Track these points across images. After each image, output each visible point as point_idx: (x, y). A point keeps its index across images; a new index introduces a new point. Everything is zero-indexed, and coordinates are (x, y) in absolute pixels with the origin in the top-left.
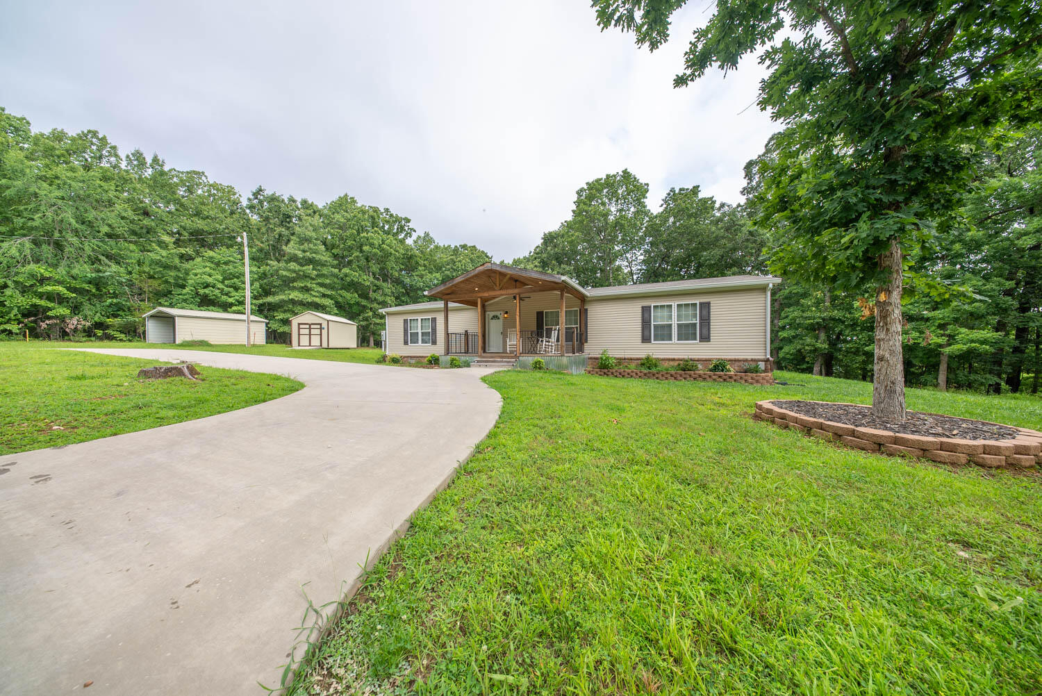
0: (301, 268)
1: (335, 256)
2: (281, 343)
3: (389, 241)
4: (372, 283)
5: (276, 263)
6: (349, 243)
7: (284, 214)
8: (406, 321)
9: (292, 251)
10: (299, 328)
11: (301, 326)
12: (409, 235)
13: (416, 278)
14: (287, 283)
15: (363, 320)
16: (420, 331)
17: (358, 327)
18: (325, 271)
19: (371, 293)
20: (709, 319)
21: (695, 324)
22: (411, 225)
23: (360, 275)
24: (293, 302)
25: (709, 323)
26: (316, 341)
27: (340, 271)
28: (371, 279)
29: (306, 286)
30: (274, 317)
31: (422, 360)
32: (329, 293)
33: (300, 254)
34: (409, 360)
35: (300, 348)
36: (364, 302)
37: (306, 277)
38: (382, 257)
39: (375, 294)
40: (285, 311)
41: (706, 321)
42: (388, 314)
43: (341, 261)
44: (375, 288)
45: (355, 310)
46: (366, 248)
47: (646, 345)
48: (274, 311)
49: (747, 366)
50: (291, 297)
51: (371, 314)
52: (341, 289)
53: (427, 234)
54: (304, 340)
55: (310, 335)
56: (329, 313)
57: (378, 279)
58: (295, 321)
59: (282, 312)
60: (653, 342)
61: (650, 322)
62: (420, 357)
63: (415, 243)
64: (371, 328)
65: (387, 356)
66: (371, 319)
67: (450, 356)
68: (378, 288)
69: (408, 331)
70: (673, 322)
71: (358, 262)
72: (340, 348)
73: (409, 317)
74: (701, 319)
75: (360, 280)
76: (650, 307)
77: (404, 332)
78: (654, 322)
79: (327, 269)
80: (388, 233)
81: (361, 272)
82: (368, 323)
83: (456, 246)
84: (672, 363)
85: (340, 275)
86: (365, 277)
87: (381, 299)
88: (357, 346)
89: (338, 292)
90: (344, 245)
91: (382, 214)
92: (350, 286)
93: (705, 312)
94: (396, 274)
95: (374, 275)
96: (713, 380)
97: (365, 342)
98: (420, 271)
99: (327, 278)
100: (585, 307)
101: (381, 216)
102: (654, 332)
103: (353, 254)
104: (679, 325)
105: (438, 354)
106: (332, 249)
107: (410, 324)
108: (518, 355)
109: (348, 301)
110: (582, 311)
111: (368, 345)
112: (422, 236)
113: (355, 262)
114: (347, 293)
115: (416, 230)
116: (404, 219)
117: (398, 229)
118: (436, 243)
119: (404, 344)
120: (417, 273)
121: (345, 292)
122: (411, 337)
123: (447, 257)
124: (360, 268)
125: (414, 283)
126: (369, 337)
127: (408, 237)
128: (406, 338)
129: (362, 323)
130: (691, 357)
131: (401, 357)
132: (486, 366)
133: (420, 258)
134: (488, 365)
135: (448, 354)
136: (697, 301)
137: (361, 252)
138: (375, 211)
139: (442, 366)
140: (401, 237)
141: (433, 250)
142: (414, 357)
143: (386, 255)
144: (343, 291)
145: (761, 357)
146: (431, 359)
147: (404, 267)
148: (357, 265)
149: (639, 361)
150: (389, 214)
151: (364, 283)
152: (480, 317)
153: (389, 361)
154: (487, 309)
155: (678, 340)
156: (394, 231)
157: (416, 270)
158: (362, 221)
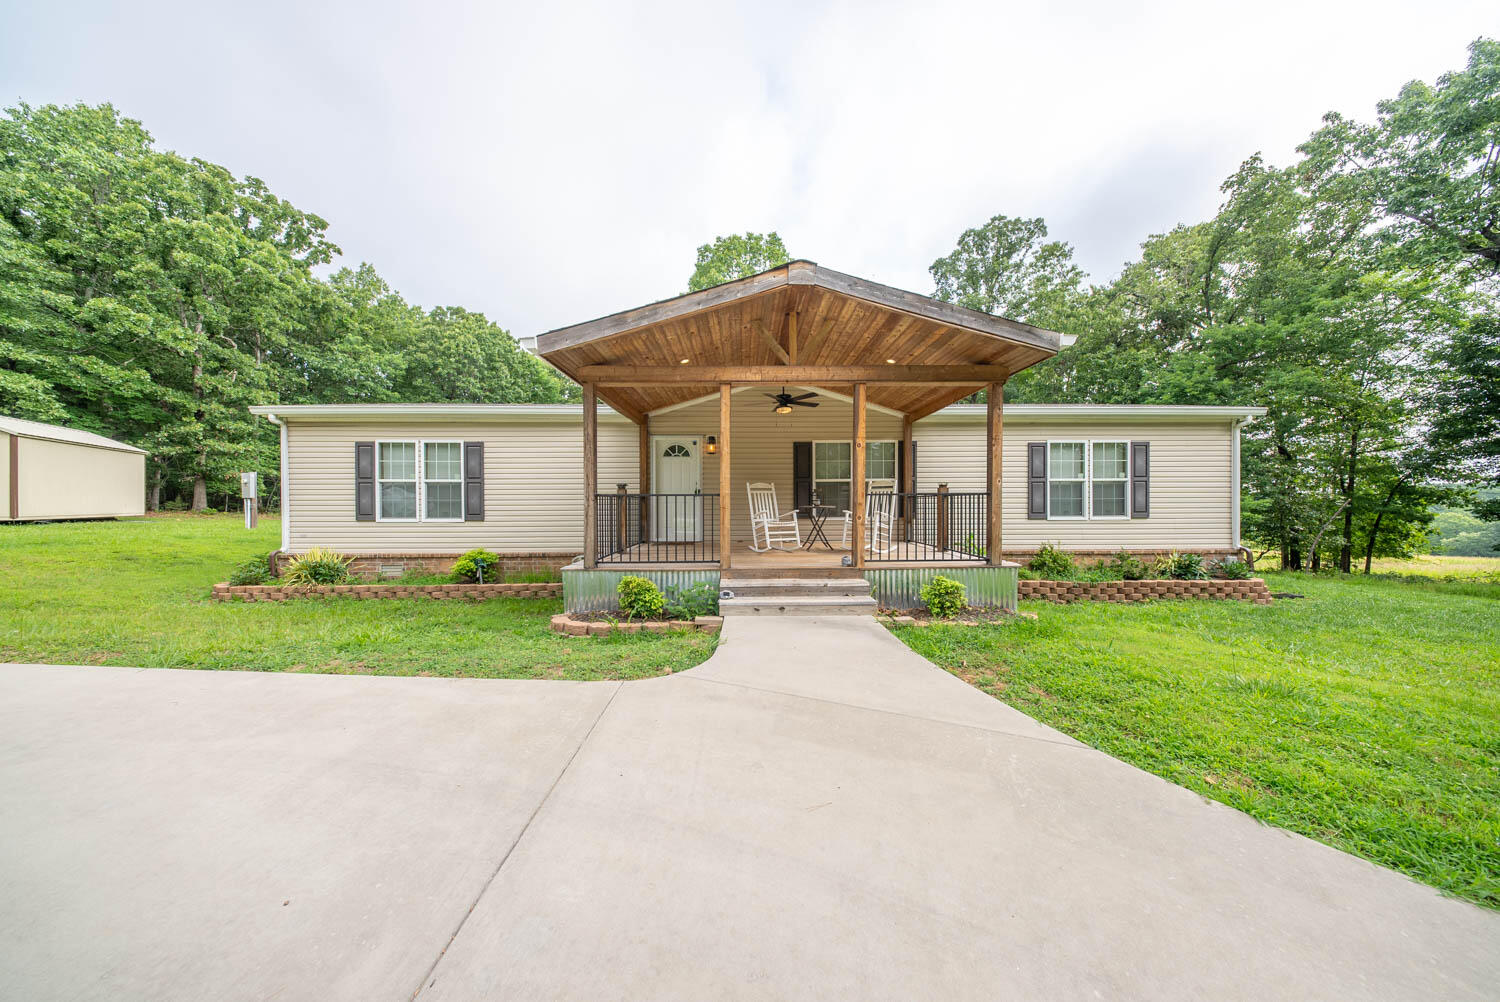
1: (59, 260)
4: (202, 349)
6: (119, 233)
8: (363, 450)
12: (323, 254)
13: (340, 356)
15: (172, 440)
16: (420, 480)
17: (150, 461)
19: (199, 374)
20: (1147, 474)
21: (1122, 485)
22: (329, 236)
23: (157, 323)
25: (1147, 482)
27: (78, 303)
28: (202, 337)
31: (432, 566)
32: (31, 357)
34: (380, 568)
36: (172, 396)
38: (239, 289)
39: (213, 380)
41: (1142, 479)
42: (289, 423)
43: (88, 275)
44: (214, 364)
45: (140, 412)
46: (183, 257)
47: (1037, 524)
49: (1220, 563)
51: (199, 427)
52: (83, 353)
53: (367, 270)
56: (33, 416)
57: (223, 343)
60: (1049, 518)
61: (1045, 476)
62: (424, 558)
63: (336, 282)
64: (199, 464)
65: (286, 559)
66: (198, 441)
67: (610, 571)
68: (225, 364)
69: (372, 477)
70: (1086, 479)
71: (153, 288)
72: (72, 521)
73: (378, 438)
74: (1134, 475)
75: (160, 337)
76: (1044, 446)
77: (358, 485)
78: (1051, 477)
79: (20, 288)
80: (260, 236)
81: (161, 315)
82: (186, 450)
83: (438, 307)
84: (1087, 561)
85: (78, 313)
86: (179, 331)
87: (235, 393)
88: (149, 509)
89: (72, 359)
90: (98, 236)
91: (241, 188)
92: (119, 348)
93: (1140, 462)
94: (284, 340)
95: (211, 330)
96: (1194, 595)
97: (179, 498)
98: (351, 344)
99: (22, 313)
100: (914, 439)
101: (236, 192)
102: (1051, 496)
103: (132, 263)
104: (1096, 486)
105: (493, 550)
106: (46, 237)
107: (382, 457)
108: (859, 566)
109: (113, 389)
110: (908, 446)
111: (188, 504)
112: (356, 269)
113: (141, 288)
114: (107, 366)
115: (340, 253)
116: (309, 218)
117: (288, 236)
118: (392, 292)
119: (358, 520)
120: (341, 347)
121: (101, 362)
122: (383, 494)
123: (418, 327)
124: (161, 305)
125: (334, 367)
126: (192, 485)
127: (316, 262)
128: (365, 501)
129: (165, 449)
130: (1125, 547)
131: (346, 559)
132: (782, 609)
133: (352, 315)
134: (789, 605)
135: (597, 563)
136: (1127, 438)
137: (165, 266)
138: (217, 175)
139: (581, 608)
140: (300, 256)
141: (385, 305)
142: (401, 558)
143: (256, 288)
144: (94, 358)
145: (1227, 547)
146: (472, 565)
147: (304, 328)
148: (149, 296)
149: (1027, 558)
150: (262, 193)
151: (173, 345)
152: (638, 449)
153: (299, 577)
154: (652, 429)
155: (1094, 514)
156: (277, 238)
157: (337, 340)
158: (170, 188)
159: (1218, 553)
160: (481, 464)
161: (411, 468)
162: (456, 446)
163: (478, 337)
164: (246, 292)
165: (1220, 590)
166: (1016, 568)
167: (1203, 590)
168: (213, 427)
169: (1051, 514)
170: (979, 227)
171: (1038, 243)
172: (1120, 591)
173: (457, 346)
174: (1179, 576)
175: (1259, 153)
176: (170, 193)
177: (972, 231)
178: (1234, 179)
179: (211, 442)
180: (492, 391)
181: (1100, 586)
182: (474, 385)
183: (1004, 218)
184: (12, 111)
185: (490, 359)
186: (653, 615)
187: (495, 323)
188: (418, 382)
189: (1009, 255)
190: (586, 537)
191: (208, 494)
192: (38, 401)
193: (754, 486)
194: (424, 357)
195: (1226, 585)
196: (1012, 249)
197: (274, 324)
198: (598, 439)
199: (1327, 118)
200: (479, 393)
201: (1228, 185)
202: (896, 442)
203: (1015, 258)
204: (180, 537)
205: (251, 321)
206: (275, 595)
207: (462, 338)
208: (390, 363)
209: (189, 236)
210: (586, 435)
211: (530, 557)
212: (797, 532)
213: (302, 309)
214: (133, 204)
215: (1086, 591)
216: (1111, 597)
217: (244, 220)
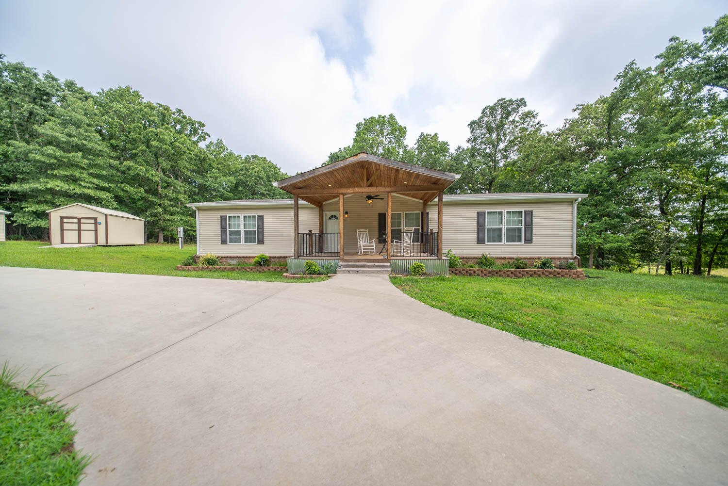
0: (64, 154)
1: (114, 148)
2: (35, 239)
3: (182, 139)
4: (161, 179)
5: (24, 144)
6: (133, 135)
7: (37, 89)
8: (223, 219)
9: (50, 132)
10: (62, 223)
11: (65, 220)
12: (203, 138)
13: (210, 179)
14: (43, 170)
15: (151, 216)
16: (242, 229)
17: (145, 222)
18: (100, 161)
19: (160, 189)
20: (532, 225)
21: (520, 229)
22: (206, 130)
23: (147, 170)
24: (52, 191)
25: (532, 228)
26: (88, 237)
27: (121, 163)
28: (161, 175)
29: (72, 176)
30: (22, 208)
31: (246, 260)
32: (106, 185)
33: (63, 138)
34: (229, 261)
35: (63, 246)
36: (151, 198)
37: (73, 165)
38: (174, 154)
39: (165, 191)
40: (39, 203)
41: (529, 226)
42: (199, 209)
43: (122, 152)
44: (165, 185)
45: (140, 204)
46: (154, 143)
47: (481, 246)
48: (21, 201)
49: (564, 262)
50: (49, 186)
51: (160, 210)
52: (122, 183)
53: (220, 142)
54: (71, 237)
55: (79, 230)
56: (107, 207)
57: (168, 176)
58: (55, 215)
59: (34, 203)
60: (486, 243)
61: (484, 225)
62: (244, 257)
63: (208, 148)
64: (160, 224)
65: (199, 257)
66: (160, 215)
67: (303, 259)
68: (169, 185)
69: (226, 228)
70: (503, 226)
71: (145, 156)
72: (123, 246)
73: (228, 214)
74: (525, 225)
75: (147, 175)
76: (484, 213)
77: (221, 231)
78: (487, 226)
79: (103, 159)
80: (180, 132)
81: (148, 167)
82: (156, 219)
83: (247, 156)
84: (503, 261)
85: (120, 167)
86: (153, 172)
87: (173, 196)
88: (145, 242)
89: (119, 185)
90: (126, 137)
91: (174, 113)
92: (133, 180)
93: (528, 219)
94: (189, 173)
95: (164, 171)
96: (546, 276)
97: (153, 238)
98: (214, 173)
99: (103, 169)
100: (427, 211)
101: (172, 115)
102: (487, 234)
103: (138, 147)
104: (508, 229)
105: (267, 255)
106: (110, 139)
107: (229, 221)
108: (389, 258)
109: (131, 196)
110: (424, 214)
111: (157, 241)
112: (215, 142)
113: (141, 156)
114: (130, 187)
115: (210, 136)
116: (198, 123)
117: (191, 131)
118: (229, 151)
119: (222, 244)
120: (210, 175)
121: (128, 186)
122: (230, 235)
123: (239, 165)
124: (147, 163)
125: (208, 184)
126: (158, 233)
127: (201, 141)
128: (224, 237)
129: (149, 219)
130: (519, 256)
131: (218, 257)
132: (358, 272)
133: (214, 161)
134: (360, 270)
135: (298, 257)
136: (523, 209)
137: (148, 147)
138: (165, 109)
139: (293, 272)
140: (195, 139)
141: (226, 156)
142: (236, 257)
143: (179, 153)
144: (126, 184)
145: (570, 256)
146: (260, 260)
147: (196, 168)
148: (143, 159)
149: (476, 260)
150: (181, 115)
151: (152, 178)
152: (318, 217)
153: (203, 263)
154: (324, 209)
155: (507, 242)
156: (186, 132)
157: (209, 172)
158: (150, 116)
159: (564, 258)
160: (263, 223)
161: (239, 225)
162: (254, 217)
163: (263, 168)
164: (176, 155)
165: (558, 274)
166: (448, 259)
167: (550, 273)
168: (165, 210)
169: (488, 242)
170: (492, 104)
171: (523, 110)
172: (512, 273)
173: (255, 172)
174: (541, 268)
175: (634, 60)
176: (150, 118)
177: (488, 107)
178: (622, 74)
179: (165, 215)
180: (270, 191)
181: (503, 271)
182: (262, 189)
183: (504, 99)
184: (98, 93)
185: (268, 177)
186: (315, 273)
187: (270, 161)
188: (240, 188)
189: (507, 118)
190: (295, 248)
191: (164, 236)
192: (109, 201)
193: (359, 230)
194: (242, 177)
195: (562, 272)
196: (509, 114)
197: (186, 167)
198: (299, 213)
199: (671, 40)
200: (265, 192)
201: (619, 77)
202: (420, 212)
203: (511, 119)
204: (161, 251)
205: (178, 166)
206: (196, 269)
207: (257, 169)
208: (229, 181)
209: (157, 135)
210: (295, 213)
211: (280, 257)
212: (374, 248)
213: (195, 160)
214: (138, 124)
215: (497, 273)
216: (508, 276)
217: (175, 126)
